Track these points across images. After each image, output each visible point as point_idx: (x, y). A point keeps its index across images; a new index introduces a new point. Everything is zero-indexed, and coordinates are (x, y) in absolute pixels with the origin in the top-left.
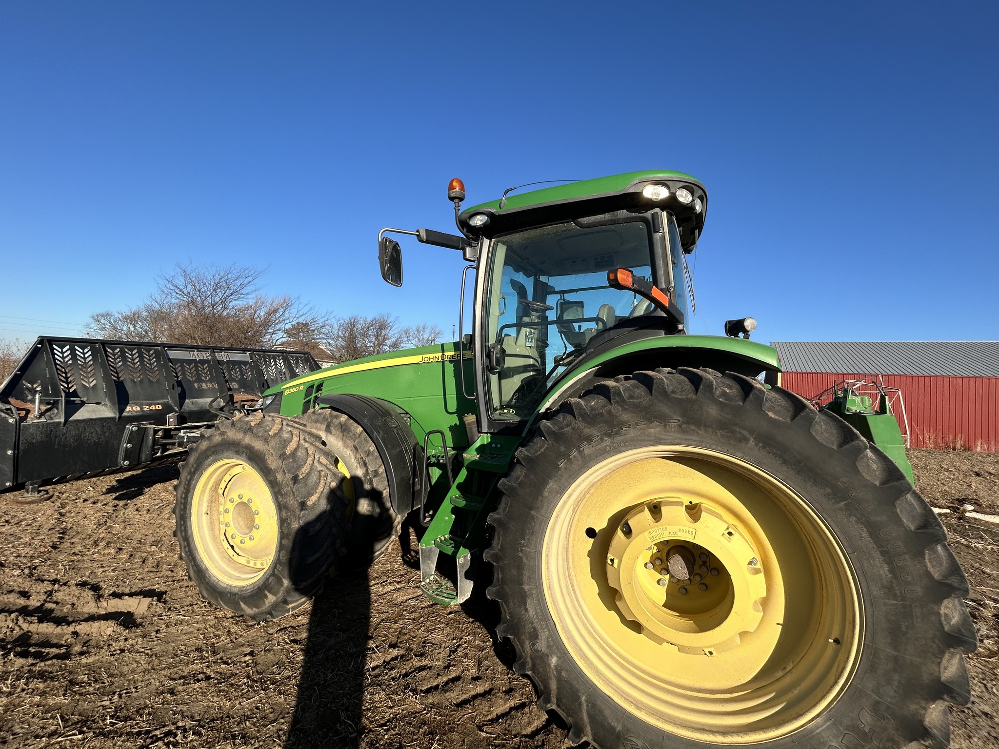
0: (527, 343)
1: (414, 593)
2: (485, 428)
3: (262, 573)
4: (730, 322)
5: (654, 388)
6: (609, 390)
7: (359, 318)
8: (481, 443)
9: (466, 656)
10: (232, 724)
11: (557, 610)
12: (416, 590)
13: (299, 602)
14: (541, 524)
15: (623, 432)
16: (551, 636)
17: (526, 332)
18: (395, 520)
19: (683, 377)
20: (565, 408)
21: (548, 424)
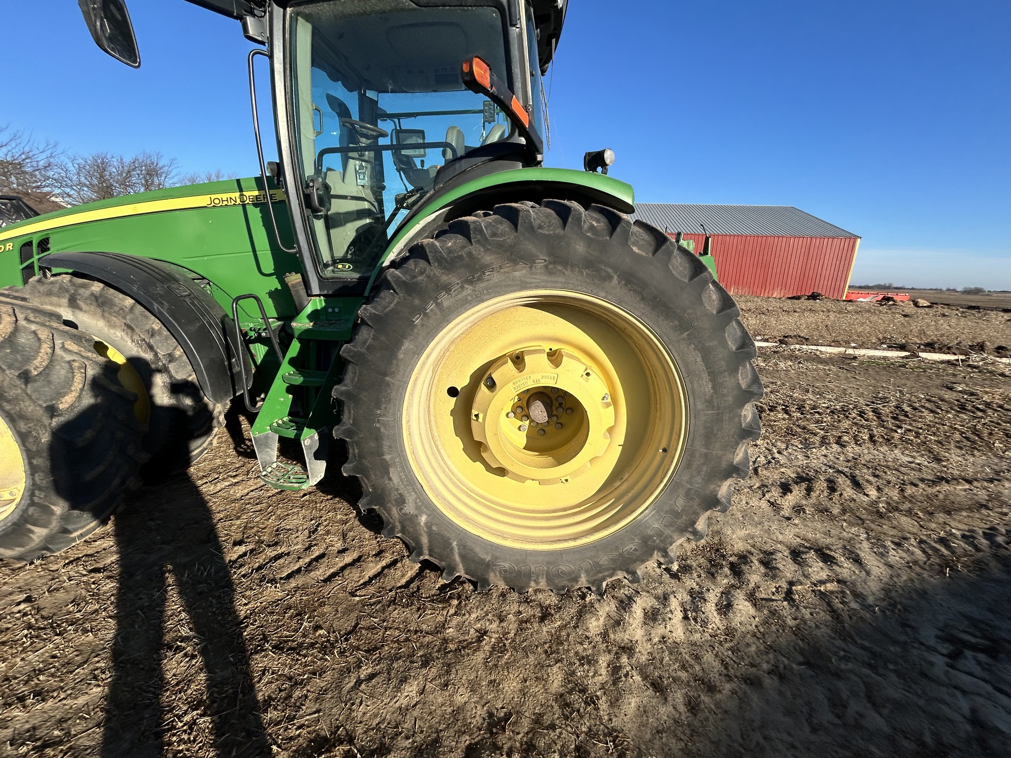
0: (359, 181)
1: (256, 484)
2: (316, 290)
3: (13, 506)
4: (589, 154)
5: (520, 222)
6: (469, 225)
7: (109, 157)
8: (314, 309)
9: (328, 533)
10: (15, 685)
11: (423, 473)
12: (259, 480)
13: (88, 528)
14: (398, 390)
15: (486, 277)
16: (419, 498)
17: (355, 165)
18: (214, 410)
19: (549, 210)
20: (416, 251)
21: (397, 272)
